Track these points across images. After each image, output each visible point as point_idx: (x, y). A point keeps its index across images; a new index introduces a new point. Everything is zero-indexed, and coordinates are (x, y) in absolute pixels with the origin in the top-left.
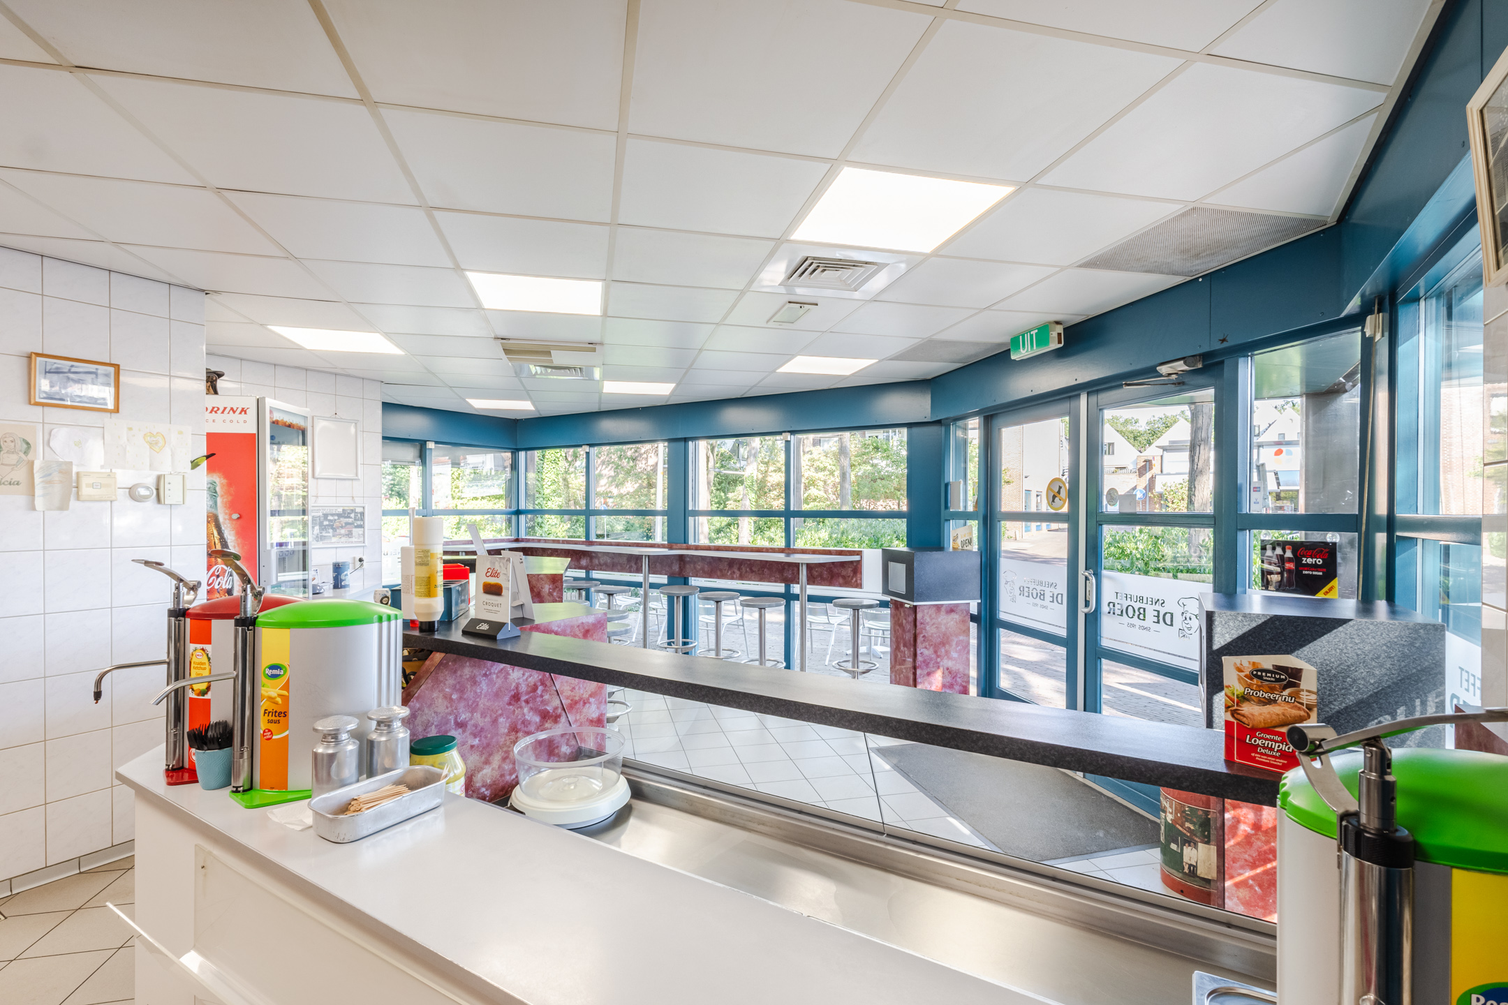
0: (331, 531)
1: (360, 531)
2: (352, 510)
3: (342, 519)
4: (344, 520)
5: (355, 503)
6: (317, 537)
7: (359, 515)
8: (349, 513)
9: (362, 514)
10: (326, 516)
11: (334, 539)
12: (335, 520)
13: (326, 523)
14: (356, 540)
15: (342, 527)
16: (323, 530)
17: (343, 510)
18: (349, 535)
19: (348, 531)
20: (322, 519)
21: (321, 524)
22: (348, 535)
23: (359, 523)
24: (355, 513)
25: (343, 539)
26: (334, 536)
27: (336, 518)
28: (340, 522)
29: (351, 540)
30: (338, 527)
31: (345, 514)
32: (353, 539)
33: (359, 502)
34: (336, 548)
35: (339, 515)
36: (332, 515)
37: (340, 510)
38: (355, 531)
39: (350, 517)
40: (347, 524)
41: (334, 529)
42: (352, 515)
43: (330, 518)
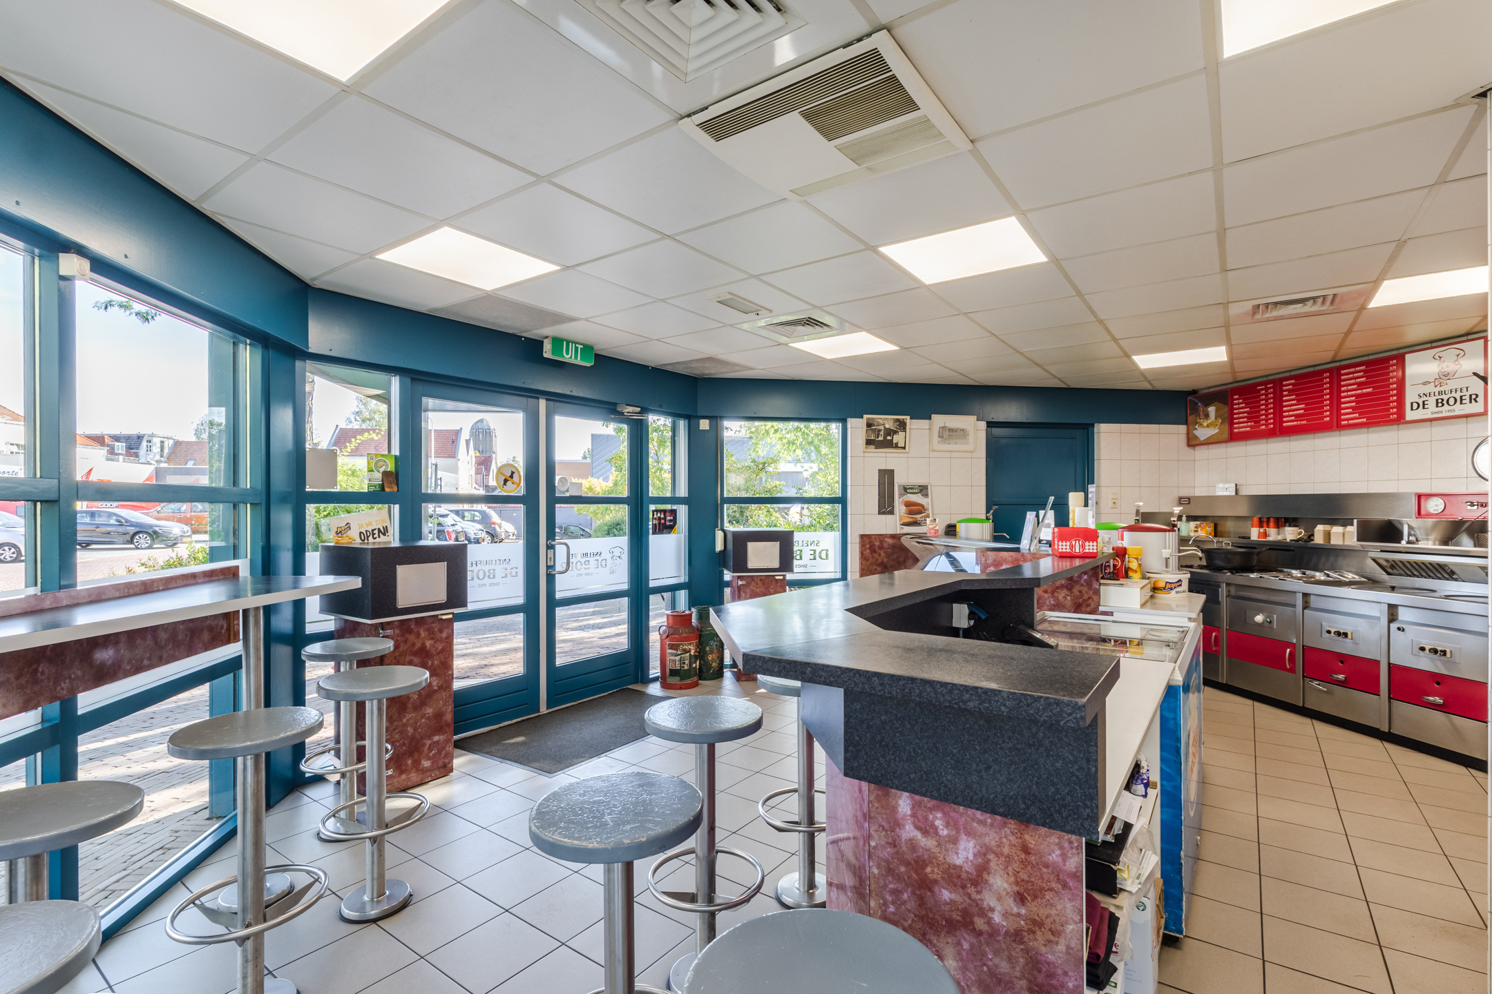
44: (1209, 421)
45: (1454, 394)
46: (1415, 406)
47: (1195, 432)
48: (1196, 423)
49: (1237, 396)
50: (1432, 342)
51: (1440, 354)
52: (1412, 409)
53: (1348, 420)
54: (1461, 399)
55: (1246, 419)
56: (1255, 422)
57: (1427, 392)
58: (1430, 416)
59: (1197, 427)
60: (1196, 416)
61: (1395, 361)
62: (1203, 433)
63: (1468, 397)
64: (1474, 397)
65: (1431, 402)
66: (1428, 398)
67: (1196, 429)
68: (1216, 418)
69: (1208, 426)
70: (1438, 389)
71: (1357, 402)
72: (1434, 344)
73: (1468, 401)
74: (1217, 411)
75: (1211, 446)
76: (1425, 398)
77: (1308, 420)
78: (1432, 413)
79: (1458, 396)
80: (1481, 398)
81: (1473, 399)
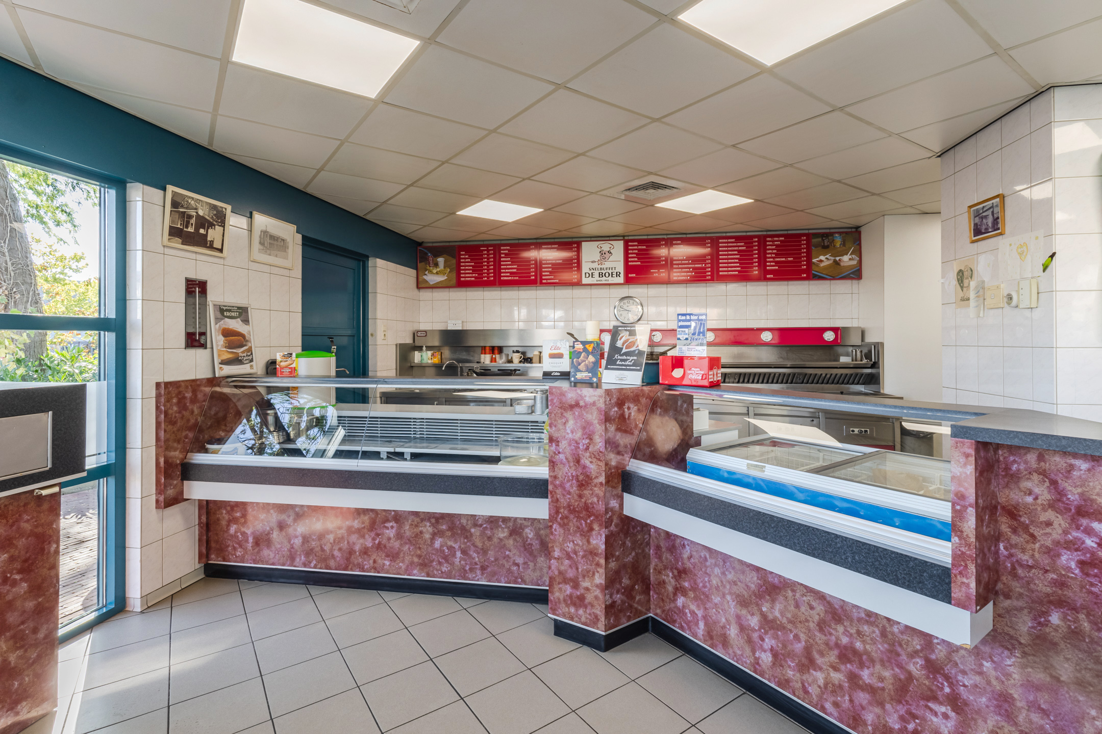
44: (438, 270)
45: (608, 271)
46: (587, 275)
47: (425, 277)
48: (426, 270)
49: (464, 253)
50: (591, 237)
51: (602, 246)
52: (585, 277)
53: (547, 279)
54: (612, 275)
55: (471, 271)
56: (478, 274)
57: (594, 267)
59: (427, 273)
60: (426, 264)
61: (577, 245)
62: (432, 278)
63: (615, 273)
64: (618, 273)
65: (596, 273)
66: (594, 271)
67: (426, 274)
68: (445, 267)
69: (437, 273)
70: (600, 266)
71: (553, 268)
72: (592, 239)
73: (615, 276)
74: (445, 262)
75: (434, 290)
76: (593, 271)
77: (519, 277)
78: (597, 281)
79: (610, 272)
80: (622, 275)
81: (618, 275)
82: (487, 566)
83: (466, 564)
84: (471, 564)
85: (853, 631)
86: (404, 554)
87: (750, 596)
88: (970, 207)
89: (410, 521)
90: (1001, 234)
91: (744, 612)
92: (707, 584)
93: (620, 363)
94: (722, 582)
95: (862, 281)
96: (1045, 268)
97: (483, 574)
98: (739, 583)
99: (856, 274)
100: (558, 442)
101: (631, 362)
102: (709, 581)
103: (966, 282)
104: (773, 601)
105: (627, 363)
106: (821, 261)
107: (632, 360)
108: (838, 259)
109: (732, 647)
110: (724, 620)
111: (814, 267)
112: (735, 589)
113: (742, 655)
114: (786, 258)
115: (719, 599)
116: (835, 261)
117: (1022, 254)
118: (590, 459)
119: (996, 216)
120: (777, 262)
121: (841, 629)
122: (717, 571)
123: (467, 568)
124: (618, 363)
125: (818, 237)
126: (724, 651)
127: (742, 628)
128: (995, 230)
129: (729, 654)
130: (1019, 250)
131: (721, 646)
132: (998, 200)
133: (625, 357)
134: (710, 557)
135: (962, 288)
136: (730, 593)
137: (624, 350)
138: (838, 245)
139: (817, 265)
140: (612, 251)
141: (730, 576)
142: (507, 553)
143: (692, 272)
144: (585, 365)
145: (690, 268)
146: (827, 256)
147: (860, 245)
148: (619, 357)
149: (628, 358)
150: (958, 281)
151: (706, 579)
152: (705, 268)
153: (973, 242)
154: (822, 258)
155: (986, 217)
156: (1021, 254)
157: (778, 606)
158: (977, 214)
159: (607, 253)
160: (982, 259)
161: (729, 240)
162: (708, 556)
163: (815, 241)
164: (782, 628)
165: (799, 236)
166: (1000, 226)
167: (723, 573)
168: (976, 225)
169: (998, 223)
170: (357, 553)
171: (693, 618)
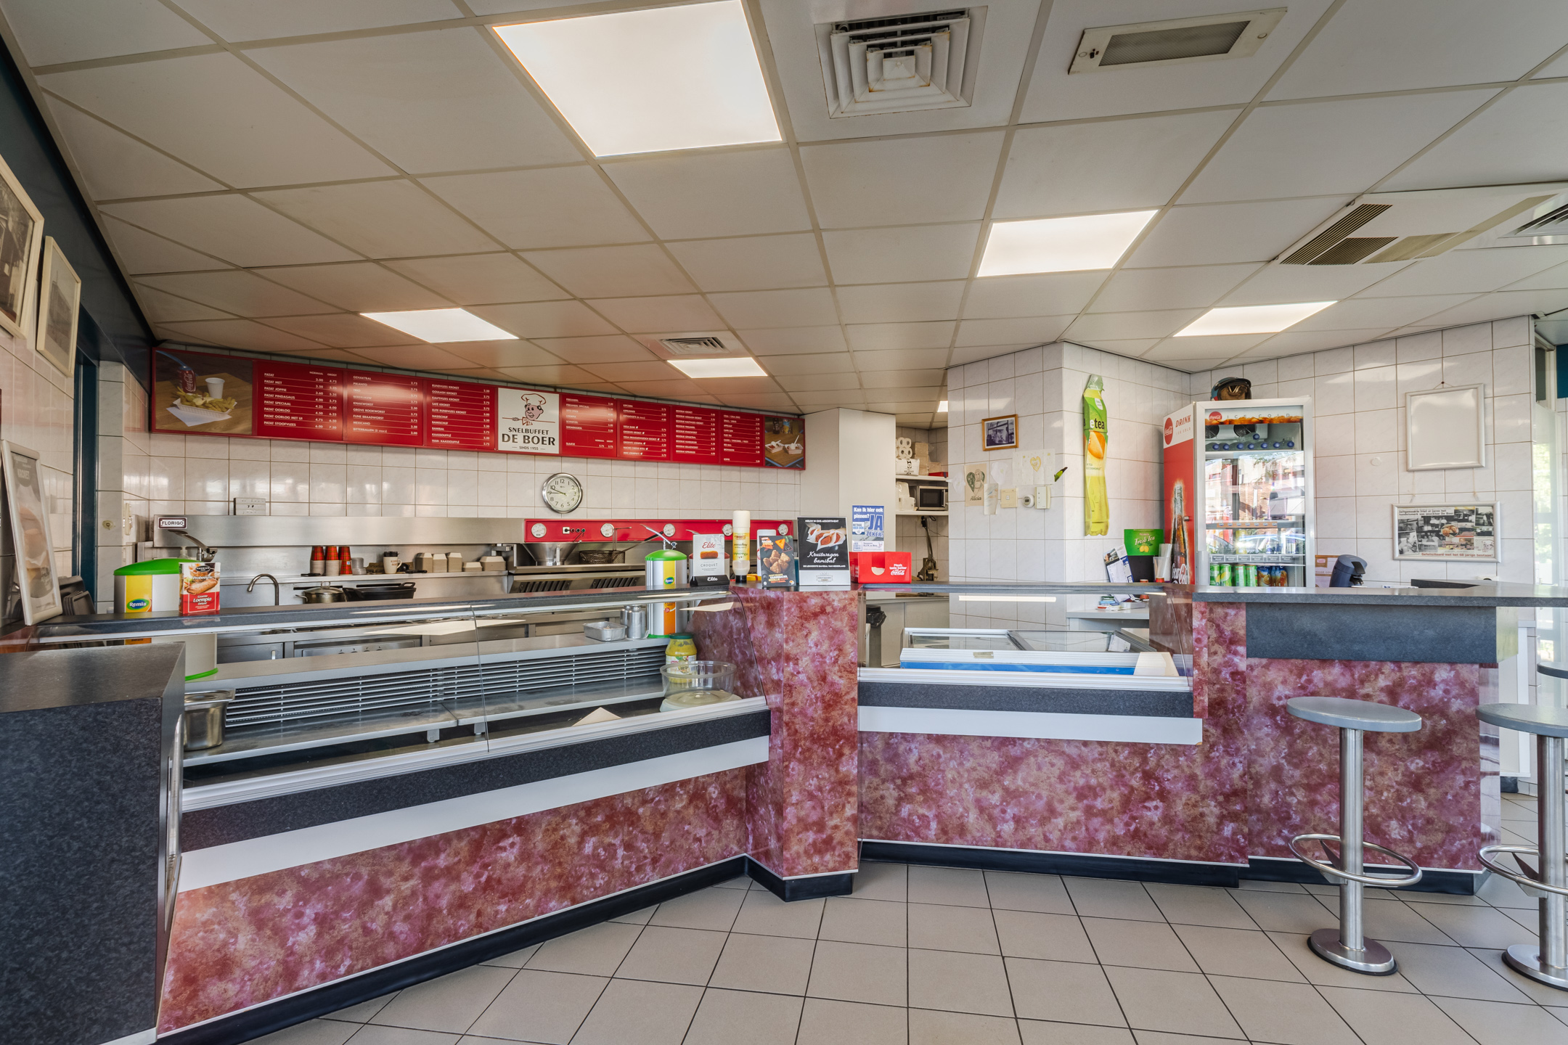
0: (1436, 539)
1: (1488, 540)
2: (1472, 511)
3: (1453, 523)
4: (1456, 525)
5: (1477, 499)
6: (1414, 546)
7: (1485, 518)
8: (1465, 515)
9: (1490, 516)
10: (1427, 520)
11: (1440, 551)
12: (1443, 524)
13: (1427, 528)
14: (1481, 553)
15: (1454, 534)
16: (1423, 537)
17: (1456, 511)
18: (1468, 544)
19: (1466, 540)
20: (1421, 523)
21: (1419, 530)
22: (1465, 545)
23: (1485, 528)
24: (1477, 514)
25: (1457, 551)
26: (1440, 546)
27: (1444, 521)
28: (1450, 527)
29: (1470, 552)
30: (1447, 534)
31: (1458, 516)
32: (1475, 552)
33: (1485, 498)
34: (1447, 561)
35: (1449, 519)
36: (1438, 518)
37: (1451, 511)
38: (1477, 540)
39: (1467, 521)
40: (1462, 530)
41: (1441, 537)
42: (1473, 518)
43: (1433, 521)
44: (208, 399)
45: (537, 434)
46: (506, 438)
47: (172, 410)
48: (177, 397)
49: (272, 375)
50: (507, 382)
51: (528, 397)
52: (503, 440)
53: (440, 439)
54: (543, 440)
55: (288, 411)
56: (305, 418)
57: (516, 427)
58: (518, 450)
59: (177, 402)
60: (176, 385)
61: (488, 391)
62: (189, 415)
63: (547, 439)
64: (552, 440)
65: (520, 437)
66: (517, 433)
67: (175, 406)
68: (225, 397)
69: (205, 406)
70: (525, 427)
71: (450, 422)
72: (509, 385)
73: (547, 442)
74: (225, 386)
75: (189, 437)
76: (514, 433)
77: (388, 431)
78: (521, 448)
79: (540, 436)
80: (557, 442)
81: (551, 441)
82: (661, 855)
83: (631, 863)
84: (638, 860)
85: (1088, 772)
86: (534, 882)
87: (992, 776)
88: (984, 420)
89: (543, 826)
90: (1016, 447)
91: (985, 793)
92: (941, 781)
93: (819, 561)
94: (959, 773)
95: (804, 473)
96: (1057, 478)
97: (654, 869)
98: (978, 768)
99: (799, 464)
100: (797, 659)
101: (832, 559)
102: (943, 777)
103: (977, 484)
104: (1015, 772)
105: (828, 561)
106: (773, 447)
107: (833, 557)
108: (786, 446)
109: (971, 833)
110: (961, 810)
111: (766, 453)
112: (975, 775)
113: (982, 836)
114: (742, 440)
115: (956, 791)
116: (784, 448)
117: (1036, 464)
118: (839, 674)
119: (1010, 432)
120: (733, 444)
121: (1078, 773)
122: (953, 764)
123: (633, 869)
124: (815, 561)
125: (770, 421)
126: (961, 841)
127: (982, 810)
128: (1009, 443)
129: (967, 841)
130: (1033, 462)
131: (957, 837)
132: (1013, 418)
133: (822, 555)
134: (944, 752)
135: (973, 489)
136: (969, 781)
137: (820, 547)
138: (787, 431)
139: (770, 452)
140: (543, 407)
141: (968, 765)
142: (687, 827)
143: (645, 447)
144: (778, 565)
145: (643, 442)
146: (778, 442)
147: (804, 433)
148: (815, 555)
149: (828, 555)
150: (968, 482)
151: (940, 776)
152: (660, 443)
153: (986, 450)
154: (773, 443)
155: (1000, 431)
156: (1034, 465)
157: (1020, 775)
158: (991, 427)
159: (535, 408)
160: (995, 466)
161: (687, 412)
162: (941, 753)
163: (768, 424)
164: (1026, 793)
165: (754, 416)
166: (1014, 440)
167: (961, 764)
168: (989, 436)
169: (1012, 438)
170: (445, 912)
171: (923, 822)
